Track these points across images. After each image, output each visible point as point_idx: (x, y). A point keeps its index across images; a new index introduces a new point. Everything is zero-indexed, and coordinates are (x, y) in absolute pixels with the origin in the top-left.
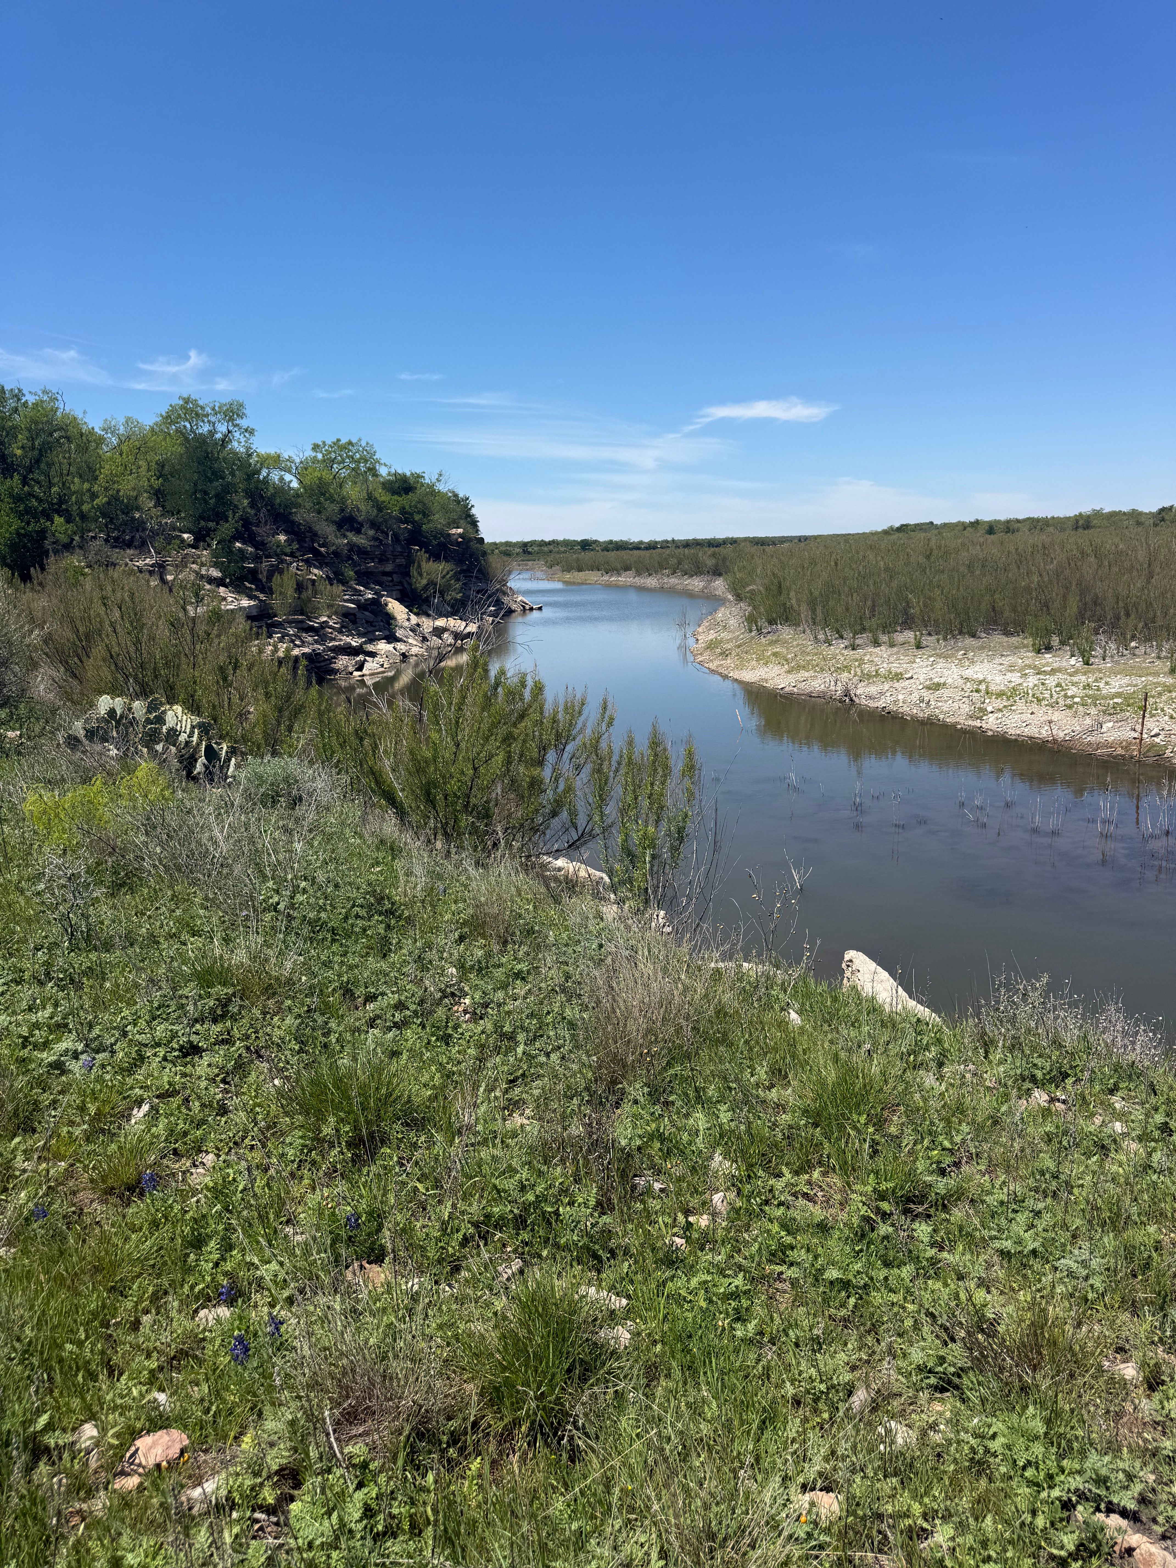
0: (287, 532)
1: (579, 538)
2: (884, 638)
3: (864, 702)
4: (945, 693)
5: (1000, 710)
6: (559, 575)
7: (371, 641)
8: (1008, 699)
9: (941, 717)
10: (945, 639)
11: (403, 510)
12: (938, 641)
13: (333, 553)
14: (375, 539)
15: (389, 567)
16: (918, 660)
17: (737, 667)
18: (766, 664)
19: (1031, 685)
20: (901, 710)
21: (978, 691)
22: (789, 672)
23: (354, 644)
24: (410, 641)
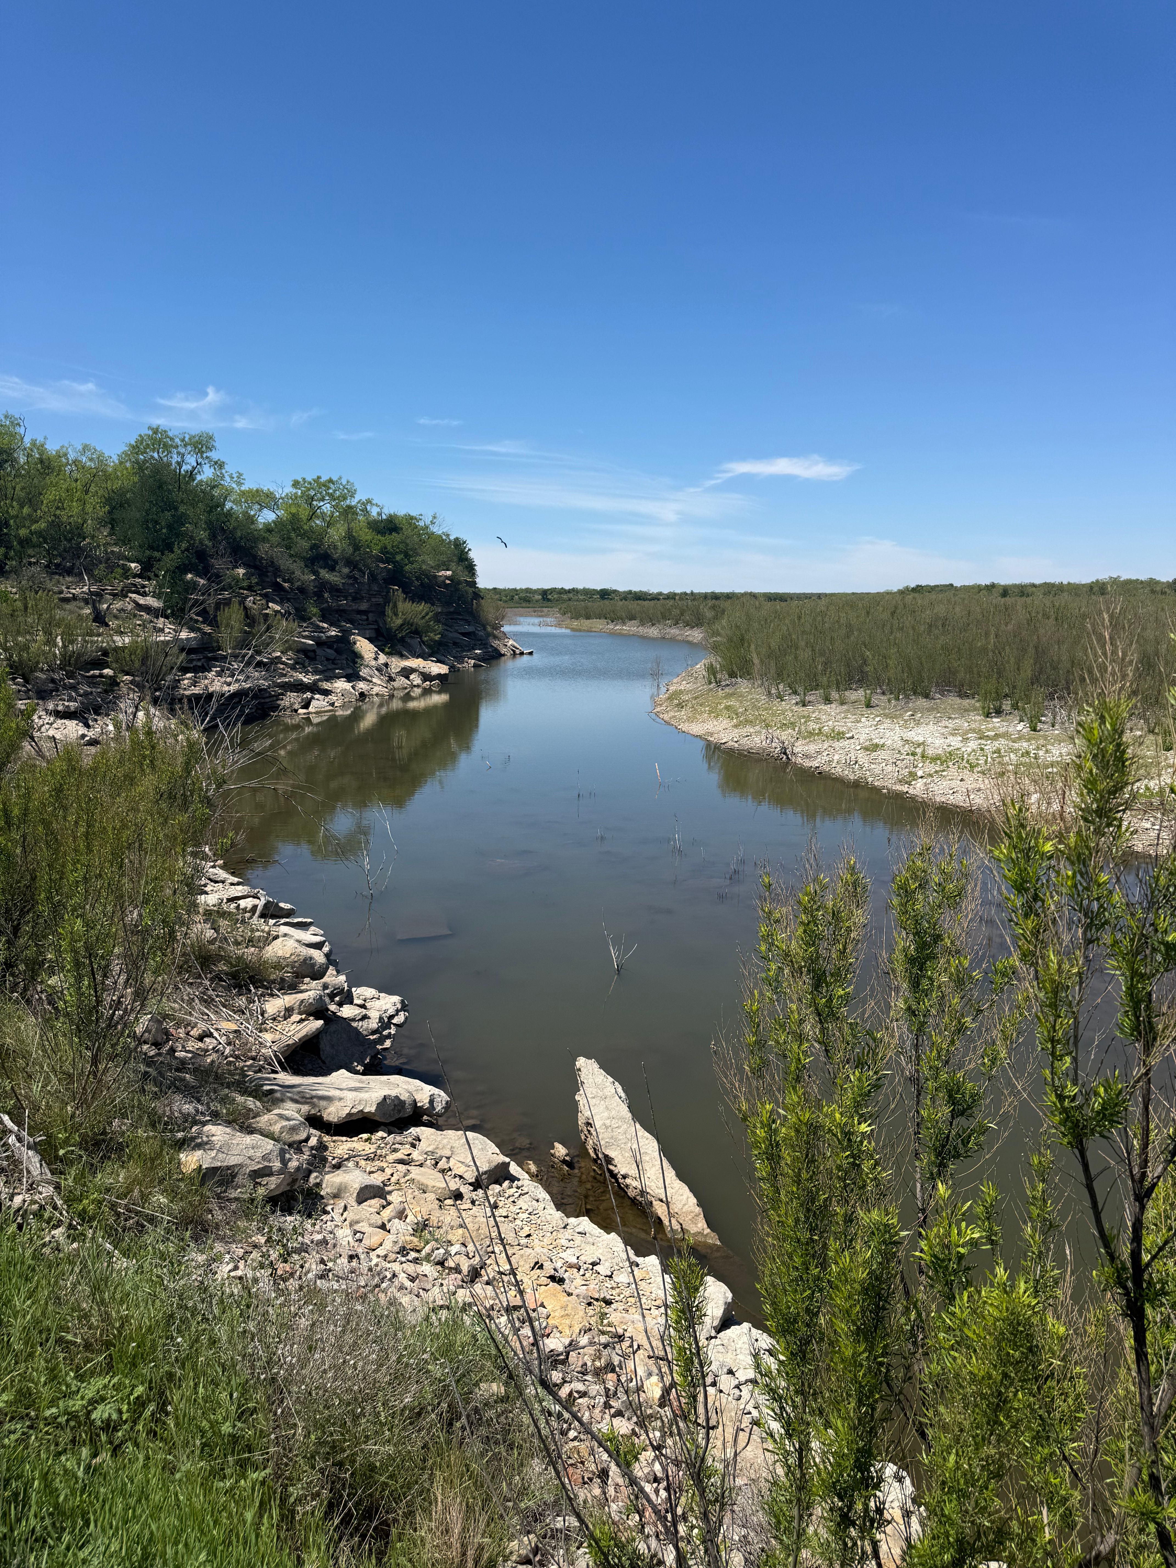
0: (246, 565)
1: (599, 588)
2: (834, 695)
3: (799, 760)
4: (882, 754)
5: (931, 775)
6: (568, 621)
7: (328, 679)
8: (942, 764)
9: (870, 779)
10: (897, 699)
11: (384, 550)
12: (889, 701)
13: (298, 589)
14: (349, 577)
15: (364, 606)
16: (863, 720)
17: (690, 720)
18: (716, 717)
19: (969, 750)
20: (833, 771)
21: (914, 754)
22: (736, 726)
23: (305, 680)
24: (374, 680)
